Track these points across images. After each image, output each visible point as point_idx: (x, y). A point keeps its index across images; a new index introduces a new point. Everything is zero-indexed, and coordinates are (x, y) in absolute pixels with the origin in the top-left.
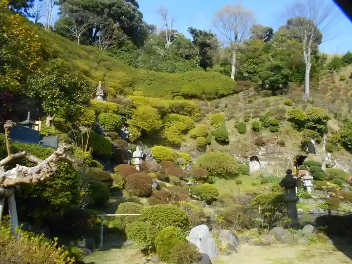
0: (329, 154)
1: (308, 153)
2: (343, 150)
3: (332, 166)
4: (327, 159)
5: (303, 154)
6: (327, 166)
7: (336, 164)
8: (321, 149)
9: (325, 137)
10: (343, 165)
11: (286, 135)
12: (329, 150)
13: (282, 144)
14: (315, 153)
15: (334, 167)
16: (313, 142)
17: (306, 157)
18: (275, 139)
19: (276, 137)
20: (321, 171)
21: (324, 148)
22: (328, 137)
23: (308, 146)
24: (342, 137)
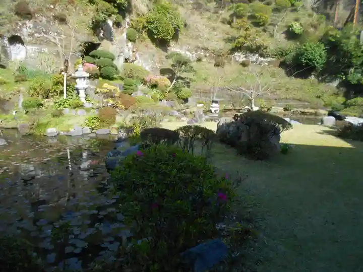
0: (130, 44)
1: (102, 39)
2: (148, 41)
3: (133, 61)
4: (126, 50)
5: (95, 40)
6: (126, 60)
7: (138, 58)
8: (120, 36)
9: (128, 20)
10: (145, 60)
11: (69, 6)
12: (130, 39)
13: (62, 20)
14: (111, 40)
15: (135, 62)
16: (110, 23)
17: (99, 45)
18: (51, 10)
19: (52, 7)
20: (113, 66)
21: (124, 35)
22: (131, 20)
23: (102, 29)
24: (148, 22)
